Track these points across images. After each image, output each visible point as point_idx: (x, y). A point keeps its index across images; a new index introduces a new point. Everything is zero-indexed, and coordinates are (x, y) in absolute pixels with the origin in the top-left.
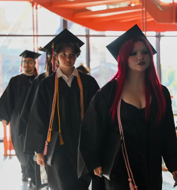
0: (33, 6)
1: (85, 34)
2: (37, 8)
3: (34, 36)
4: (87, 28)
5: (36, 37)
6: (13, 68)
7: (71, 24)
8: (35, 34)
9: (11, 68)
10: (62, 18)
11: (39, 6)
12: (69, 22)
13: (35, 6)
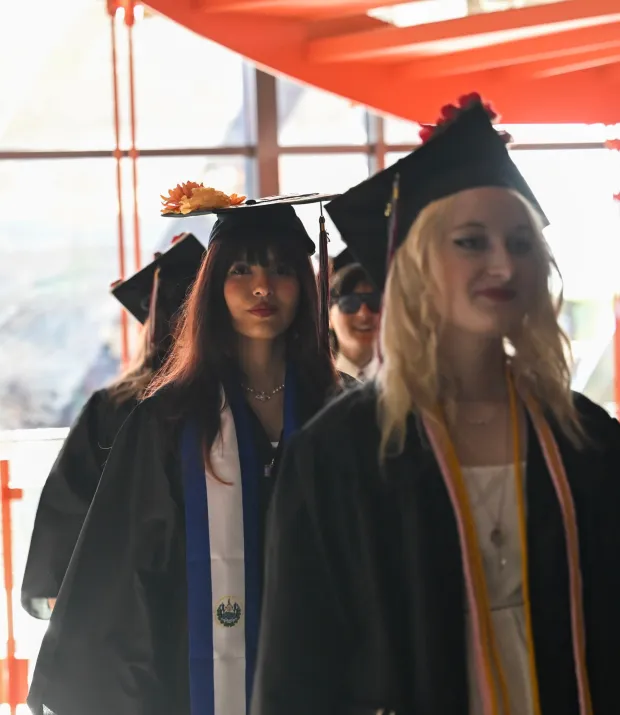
0: (112, 12)
1: (361, 139)
2: (130, 20)
3: (120, 154)
4: (374, 112)
5: (126, 162)
6: (22, 312)
7: (295, 95)
8: (125, 146)
9: (12, 310)
10: (252, 65)
11: (139, 10)
12: (284, 82)
13: (121, 12)
